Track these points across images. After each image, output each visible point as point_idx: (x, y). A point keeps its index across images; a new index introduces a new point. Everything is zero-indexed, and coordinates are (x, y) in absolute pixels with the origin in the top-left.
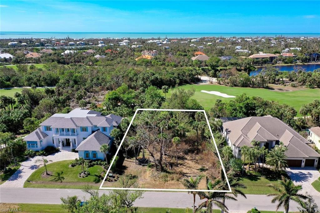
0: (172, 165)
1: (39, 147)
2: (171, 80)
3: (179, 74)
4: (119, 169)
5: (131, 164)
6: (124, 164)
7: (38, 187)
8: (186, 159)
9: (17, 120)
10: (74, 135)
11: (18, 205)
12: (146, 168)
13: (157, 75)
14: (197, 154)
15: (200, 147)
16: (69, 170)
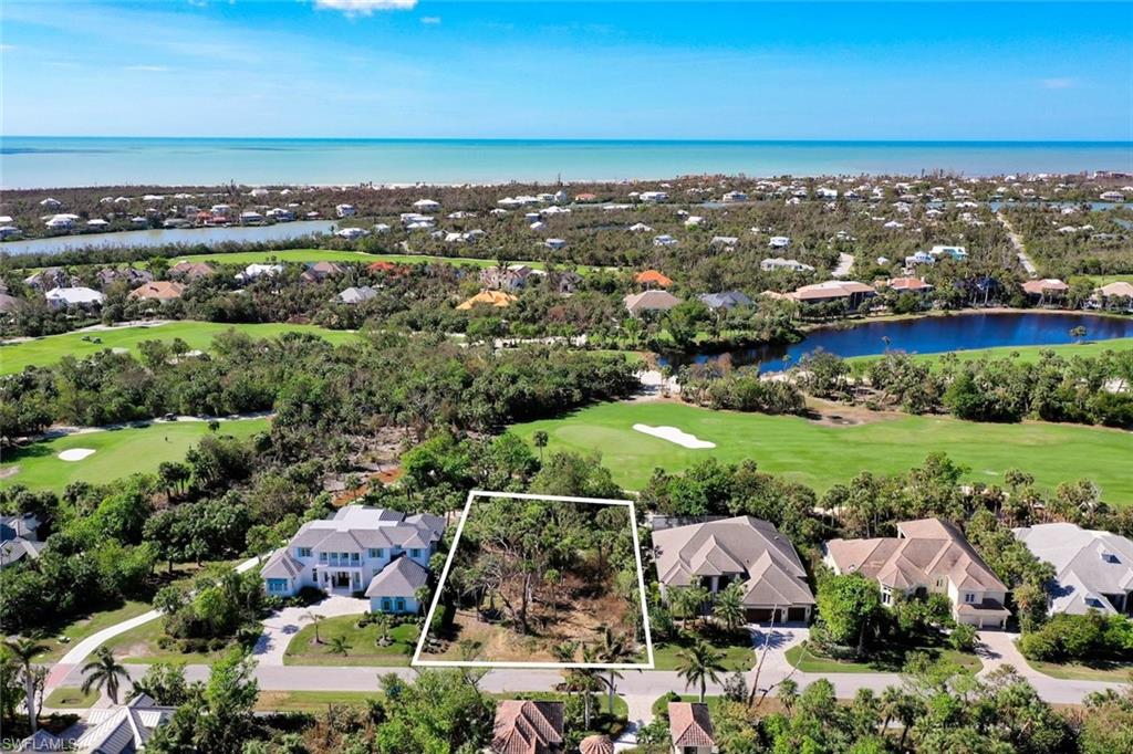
0: (545, 621)
1: (290, 591)
2: (558, 393)
3: (580, 376)
4: (446, 631)
5: (468, 620)
6: (454, 622)
7: (310, 664)
8: (574, 609)
9: (226, 528)
10: (358, 565)
11: (288, 692)
12: (497, 627)
13: (522, 384)
14: (596, 598)
15: (604, 584)
16: (356, 633)
